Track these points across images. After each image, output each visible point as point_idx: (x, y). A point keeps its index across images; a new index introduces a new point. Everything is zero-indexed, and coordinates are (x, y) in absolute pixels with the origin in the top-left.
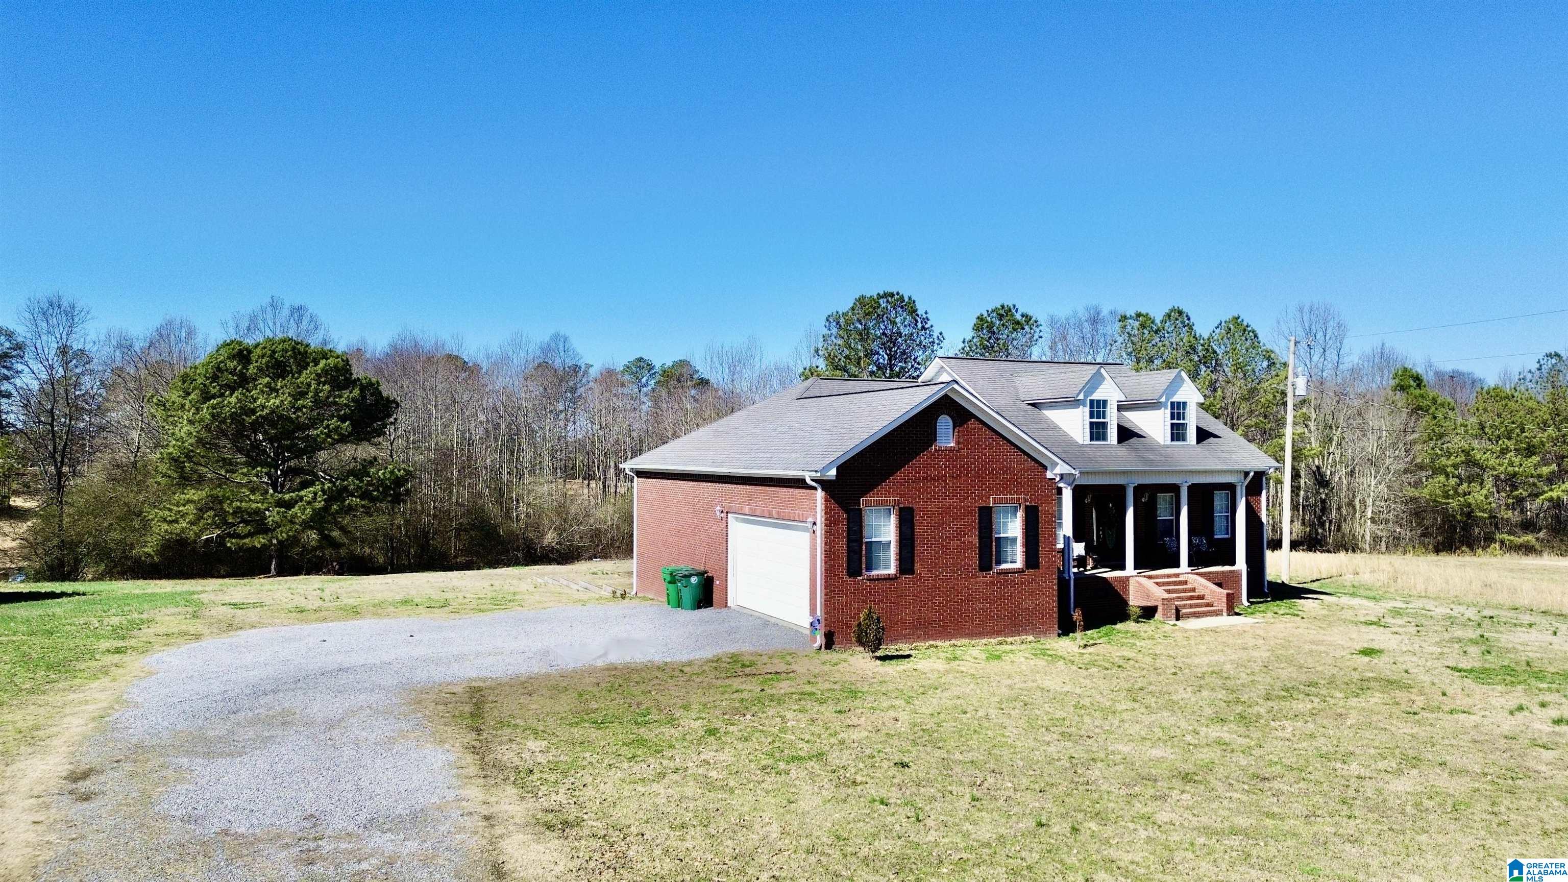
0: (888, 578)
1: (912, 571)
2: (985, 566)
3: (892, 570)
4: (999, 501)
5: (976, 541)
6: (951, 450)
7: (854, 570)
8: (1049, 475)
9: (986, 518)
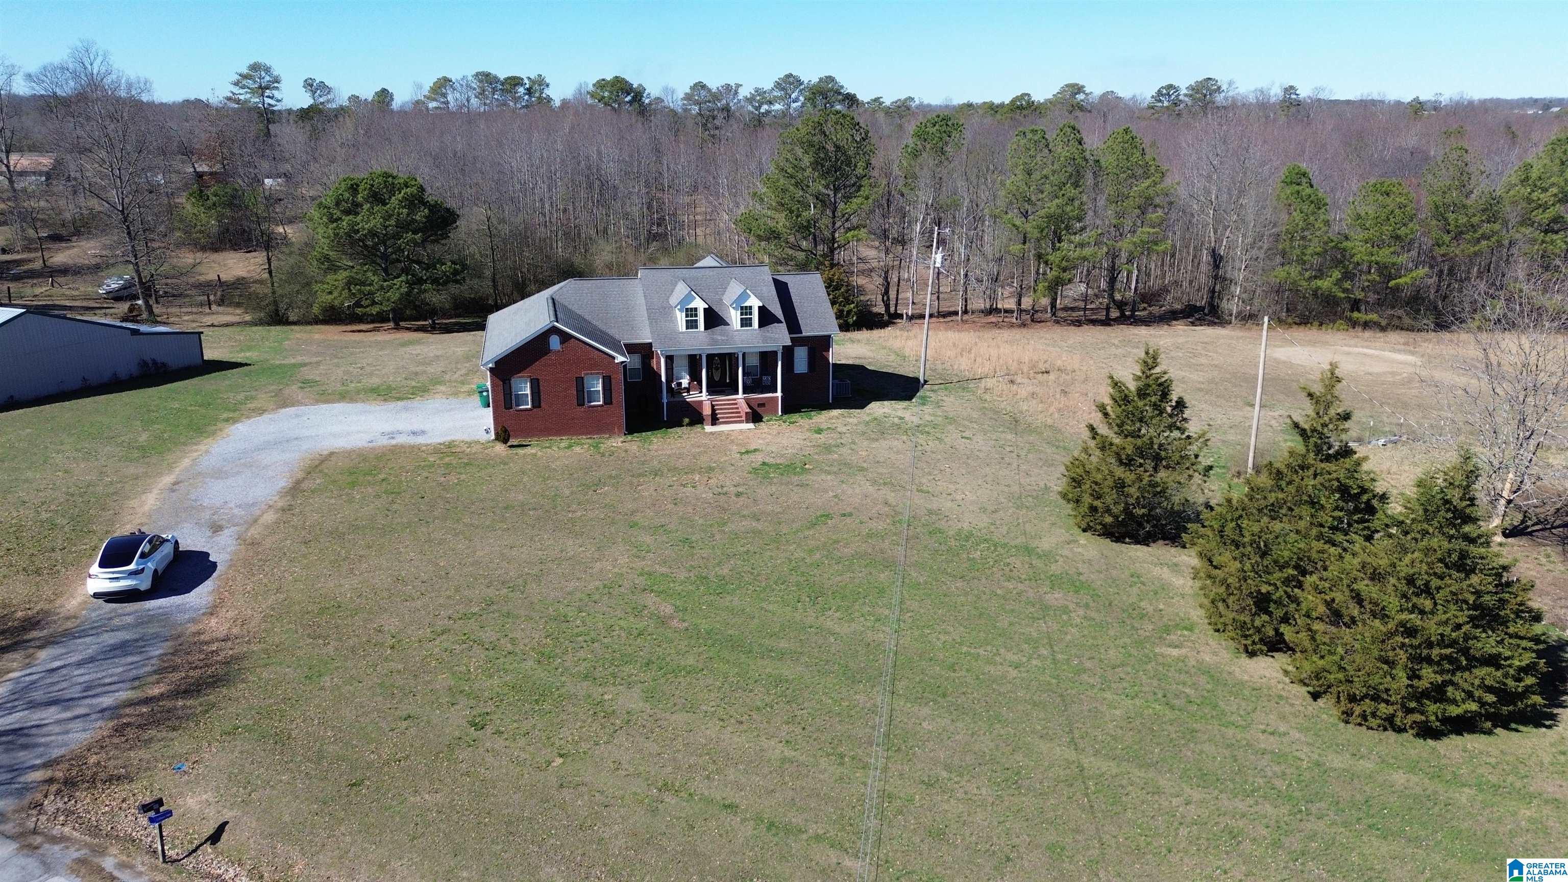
0: (526, 410)
1: (540, 407)
2: (581, 403)
3: (529, 406)
4: (588, 374)
5: (575, 393)
6: (559, 351)
7: (508, 406)
8: (616, 361)
9: (580, 382)
